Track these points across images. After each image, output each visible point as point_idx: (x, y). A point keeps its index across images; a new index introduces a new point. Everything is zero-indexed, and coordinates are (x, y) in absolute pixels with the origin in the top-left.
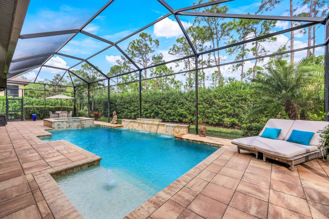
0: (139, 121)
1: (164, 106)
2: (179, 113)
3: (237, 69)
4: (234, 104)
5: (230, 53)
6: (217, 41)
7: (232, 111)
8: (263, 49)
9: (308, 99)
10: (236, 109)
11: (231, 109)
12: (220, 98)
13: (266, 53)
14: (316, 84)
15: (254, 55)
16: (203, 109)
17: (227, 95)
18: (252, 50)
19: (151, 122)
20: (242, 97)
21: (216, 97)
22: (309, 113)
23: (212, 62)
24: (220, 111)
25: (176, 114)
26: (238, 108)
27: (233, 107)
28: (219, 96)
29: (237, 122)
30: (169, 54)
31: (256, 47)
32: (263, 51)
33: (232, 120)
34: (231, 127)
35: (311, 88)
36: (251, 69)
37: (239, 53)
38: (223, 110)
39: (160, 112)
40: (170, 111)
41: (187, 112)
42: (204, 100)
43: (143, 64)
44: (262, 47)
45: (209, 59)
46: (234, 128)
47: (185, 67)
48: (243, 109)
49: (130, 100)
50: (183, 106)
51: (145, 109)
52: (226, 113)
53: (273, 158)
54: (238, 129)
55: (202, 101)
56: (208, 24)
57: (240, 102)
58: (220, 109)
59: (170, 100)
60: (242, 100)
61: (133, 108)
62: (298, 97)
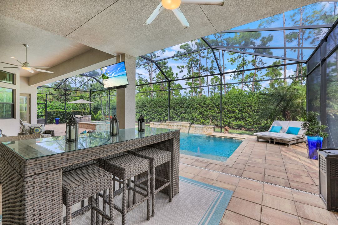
0: (168, 124)
1: (179, 111)
2: (192, 117)
3: (238, 77)
4: (242, 110)
5: (232, 62)
6: (223, 53)
7: (239, 116)
8: (261, 61)
9: (297, 107)
10: (243, 114)
11: (239, 114)
12: (230, 104)
13: (263, 65)
14: (302, 98)
15: (253, 66)
16: (215, 113)
17: (235, 102)
18: (252, 62)
19: (180, 124)
20: (248, 104)
21: (226, 103)
22: (298, 117)
23: (214, 69)
24: (229, 115)
25: (189, 118)
26: (245, 113)
27: (241, 112)
28: (229, 103)
29: (244, 124)
30: (174, 60)
31: (255, 59)
32: (261, 62)
33: (240, 122)
34: (238, 128)
35: (299, 101)
36: (248, 75)
37: (240, 63)
38: (232, 115)
39: (174, 116)
40: (183, 115)
41: (200, 116)
42: (216, 106)
43: (148, 69)
44: (260, 59)
45: (212, 66)
46: (241, 129)
47: (188, 73)
48: (248, 114)
49: (142, 104)
50: (196, 111)
51: (159, 113)
52: (235, 117)
53: (280, 142)
54: (244, 130)
55: (214, 107)
56: (216, 37)
57: (247, 108)
58: (230, 114)
59: (184, 106)
60: (248, 106)
61: (146, 112)
62: (291, 106)
